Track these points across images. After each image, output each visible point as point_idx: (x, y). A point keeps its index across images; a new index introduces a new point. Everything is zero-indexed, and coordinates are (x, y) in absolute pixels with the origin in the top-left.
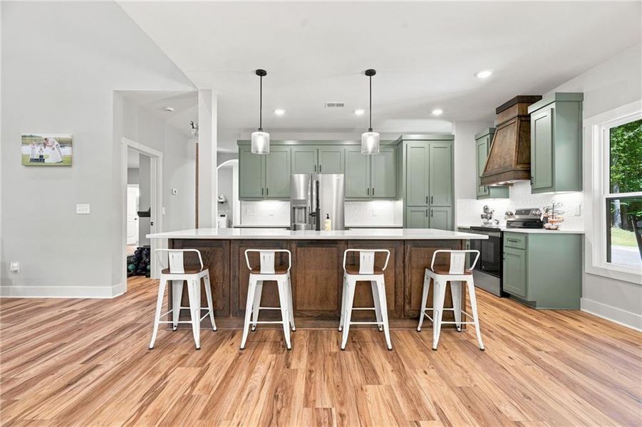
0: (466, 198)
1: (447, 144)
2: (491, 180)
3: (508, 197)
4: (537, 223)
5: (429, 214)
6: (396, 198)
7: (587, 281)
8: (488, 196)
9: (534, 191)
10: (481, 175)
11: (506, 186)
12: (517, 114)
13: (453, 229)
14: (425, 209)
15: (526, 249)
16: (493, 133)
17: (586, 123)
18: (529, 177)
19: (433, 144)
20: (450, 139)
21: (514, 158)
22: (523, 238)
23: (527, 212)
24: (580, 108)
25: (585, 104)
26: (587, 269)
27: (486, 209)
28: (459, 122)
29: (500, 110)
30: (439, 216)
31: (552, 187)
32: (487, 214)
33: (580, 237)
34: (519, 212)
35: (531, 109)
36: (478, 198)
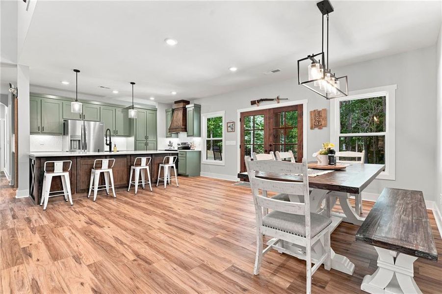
0: (162, 137)
1: (154, 112)
2: (173, 131)
3: (178, 137)
4: (188, 148)
5: (146, 144)
6: (129, 136)
7: (202, 166)
8: (171, 137)
9: (188, 136)
10: (168, 128)
11: (177, 133)
12: (182, 106)
13: (157, 150)
14: (145, 142)
15: (186, 157)
16: (173, 111)
17: (202, 115)
18: (186, 131)
19: (148, 111)
20: (156, 110)
21: (182, 123)
22: (185, 153)
23: (185, 144)
24: (200, 110)
25: (202, 108)
26: (202, 162)
27: (170, 142)
28: (159, 103)
29: (176, 102)
30: (150, 145)
31: (193, 135)
32: (170, 145)
33: (200, 152)
34: (182, 144)
35: (187, 106)
36: (167, 137)
